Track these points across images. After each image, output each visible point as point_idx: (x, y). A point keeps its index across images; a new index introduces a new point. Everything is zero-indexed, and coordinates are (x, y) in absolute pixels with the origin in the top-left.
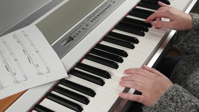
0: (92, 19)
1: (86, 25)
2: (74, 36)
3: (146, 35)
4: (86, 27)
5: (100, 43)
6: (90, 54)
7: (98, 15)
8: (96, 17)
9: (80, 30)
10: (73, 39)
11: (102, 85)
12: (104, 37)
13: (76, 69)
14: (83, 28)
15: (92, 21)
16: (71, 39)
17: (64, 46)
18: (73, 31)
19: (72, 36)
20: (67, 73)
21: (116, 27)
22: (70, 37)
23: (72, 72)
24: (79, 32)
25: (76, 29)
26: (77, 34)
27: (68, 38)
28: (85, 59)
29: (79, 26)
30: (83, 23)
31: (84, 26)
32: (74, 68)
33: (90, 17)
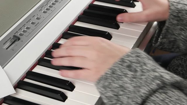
0: (44, 9)
1: (38, 19)
2: (21, 35)
3: (121, 27)
4: (37, 21)
5: (58, 42)
6: (45, 58)
7: (53, 4)
8: (50, 7)
9: (29, 25)
10: (19, 39)
11: (64, 101)
12: (63, 34)
13: (26, 80)
14: (33, 23)
15: (44, 12)
16: (16, 38)
17: (7, 49)
18: (19, 28)
19: (18, 35)
20: (14, 87)
21: (80, 19)
22: (14, 36)
23: (20, 85)
24: (28, 28)
25: (23, 24)
26: (24, 31)
27: (12, 37)
28: (38, 66)
29: (28, 20)
30: (33, 15)
31: (34, 20)
32: (23, 79)
33: (42, 6)
